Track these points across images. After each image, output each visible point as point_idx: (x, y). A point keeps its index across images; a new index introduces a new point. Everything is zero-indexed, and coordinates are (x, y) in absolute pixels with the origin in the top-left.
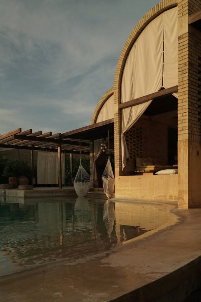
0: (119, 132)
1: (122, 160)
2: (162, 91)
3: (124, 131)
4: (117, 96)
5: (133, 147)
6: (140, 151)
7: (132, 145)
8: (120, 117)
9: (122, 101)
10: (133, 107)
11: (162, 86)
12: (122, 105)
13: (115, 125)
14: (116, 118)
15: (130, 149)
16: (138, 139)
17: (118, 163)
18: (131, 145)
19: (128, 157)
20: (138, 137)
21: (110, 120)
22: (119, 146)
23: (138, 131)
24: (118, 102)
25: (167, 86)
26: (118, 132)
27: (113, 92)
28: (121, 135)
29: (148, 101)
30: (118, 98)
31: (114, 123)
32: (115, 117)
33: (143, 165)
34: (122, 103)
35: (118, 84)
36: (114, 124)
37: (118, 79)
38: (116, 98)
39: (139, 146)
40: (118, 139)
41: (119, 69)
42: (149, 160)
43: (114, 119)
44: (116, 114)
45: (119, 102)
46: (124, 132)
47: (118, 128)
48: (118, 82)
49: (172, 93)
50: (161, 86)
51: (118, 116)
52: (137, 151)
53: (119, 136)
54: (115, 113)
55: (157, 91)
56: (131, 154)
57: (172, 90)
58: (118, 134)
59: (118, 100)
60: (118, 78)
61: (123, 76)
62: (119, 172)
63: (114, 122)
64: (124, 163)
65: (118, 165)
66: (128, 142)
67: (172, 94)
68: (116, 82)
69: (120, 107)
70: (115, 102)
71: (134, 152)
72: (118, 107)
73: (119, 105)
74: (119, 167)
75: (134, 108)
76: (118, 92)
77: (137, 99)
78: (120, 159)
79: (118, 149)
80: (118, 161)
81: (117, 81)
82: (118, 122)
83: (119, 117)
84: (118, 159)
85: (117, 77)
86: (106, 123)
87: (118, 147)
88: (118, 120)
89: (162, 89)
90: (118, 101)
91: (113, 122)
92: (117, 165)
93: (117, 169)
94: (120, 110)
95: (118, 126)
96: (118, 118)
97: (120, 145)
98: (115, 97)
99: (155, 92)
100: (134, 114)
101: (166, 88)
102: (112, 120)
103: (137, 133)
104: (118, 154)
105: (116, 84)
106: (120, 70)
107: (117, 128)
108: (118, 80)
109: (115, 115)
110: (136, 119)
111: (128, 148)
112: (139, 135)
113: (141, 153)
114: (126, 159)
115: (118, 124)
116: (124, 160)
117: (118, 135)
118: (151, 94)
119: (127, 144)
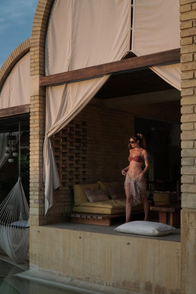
0: (40, 135)
1: (46, 193)
2: (129, 59)
3: (50, 132)
4: (38, 60)
5: (68, 162)
6: (81, 170)
7: (67, 158)
8: (42, 102)
9: (46, 71)
10: (70, 84)
11: (131, 49)
12: (46, 80)
13: (31, 118)
14: (34, 104)
15: (63, 166)
16: (78, 144)
17: (37, 197)
18: (64, 158)
19: (57, 184)
20: (78, 140)
21: (22, 107)
22: (39, 162)
23: (78, 130)
24: (38, 72)
25: (140, 51)
26: (37, 133)
27: (30, 48)
28: (44, 139)
29: (100, 76)
30: (38, 64)
31: (31, 114)
32: (33, 102)
33: (88, 201)
34: (47, 75)
35: (39, 36)
36: (30, 116)
37: (39, 27)
38: (34, 65)
39: (81, 159)
40: (38, 148)
41: (43, 7)
42: (99, 188)
43: (31, 106)
44: (34, 96)
45: (42, 73)
46: (49, 135)
47: (38, 125)
48: (39, 33)
49: (151, 66)
50: (128, 49)
51: (38, 101)
52: (77, 168)
53: (39, 143)
54: (32, 95)
55: (120, 60)
56: (64, 177)
57: (151, 60)
58: (37, 137)
59: (38, 68)
60: (40, 25)
61: (50, 20)
62: (38, 217)
63: (30, 112)
64: (49, 200)
65: (37, 201)
66: (57, 154)
67: (150, 68)
68: (35, 33)
69: (42, 83)
70: (33, 73)
71: (71, 172)
72: (38, 83)
73: (41, 79)
74: (40, 208)
75: (72, 88)
76: (38, 52)
77: (77, 71)
78: (42, 189)
79: (38, 169)
80: (37, 193)
81: (37, 31)
82: (38, 113)
83: (40, 103)
84: (37, 189)
85: (38, 23)
86: (14, 112)
87: (38, 164)
88: (37, 109)
89: (130, 55)
90: (40, 70)
91: (27, 111)
92: (35, 203)
93: (34, 211)
94: (43, 89)
95: (38, 121)
96: (38, 105)
97: (41, 160)
98: (33, 61)
99: (116, 60)
100: (71, 100)
101: (138, 55)
102: (26, 109)
103: (77, 133)
104: (38, 180)
105: (35, 37)
106: (44, 10)
107: (35, 125)
108: (39, 29)
109: (33, 98)
110: (76, 111)
111: (57, 165)
112: (81, 137)
113: (84, 172)
114: (53, 189)
115: (37, 117)
116: (49, 193)
117: (38, 141)
118: (106, 64)
119: (57, 157)
